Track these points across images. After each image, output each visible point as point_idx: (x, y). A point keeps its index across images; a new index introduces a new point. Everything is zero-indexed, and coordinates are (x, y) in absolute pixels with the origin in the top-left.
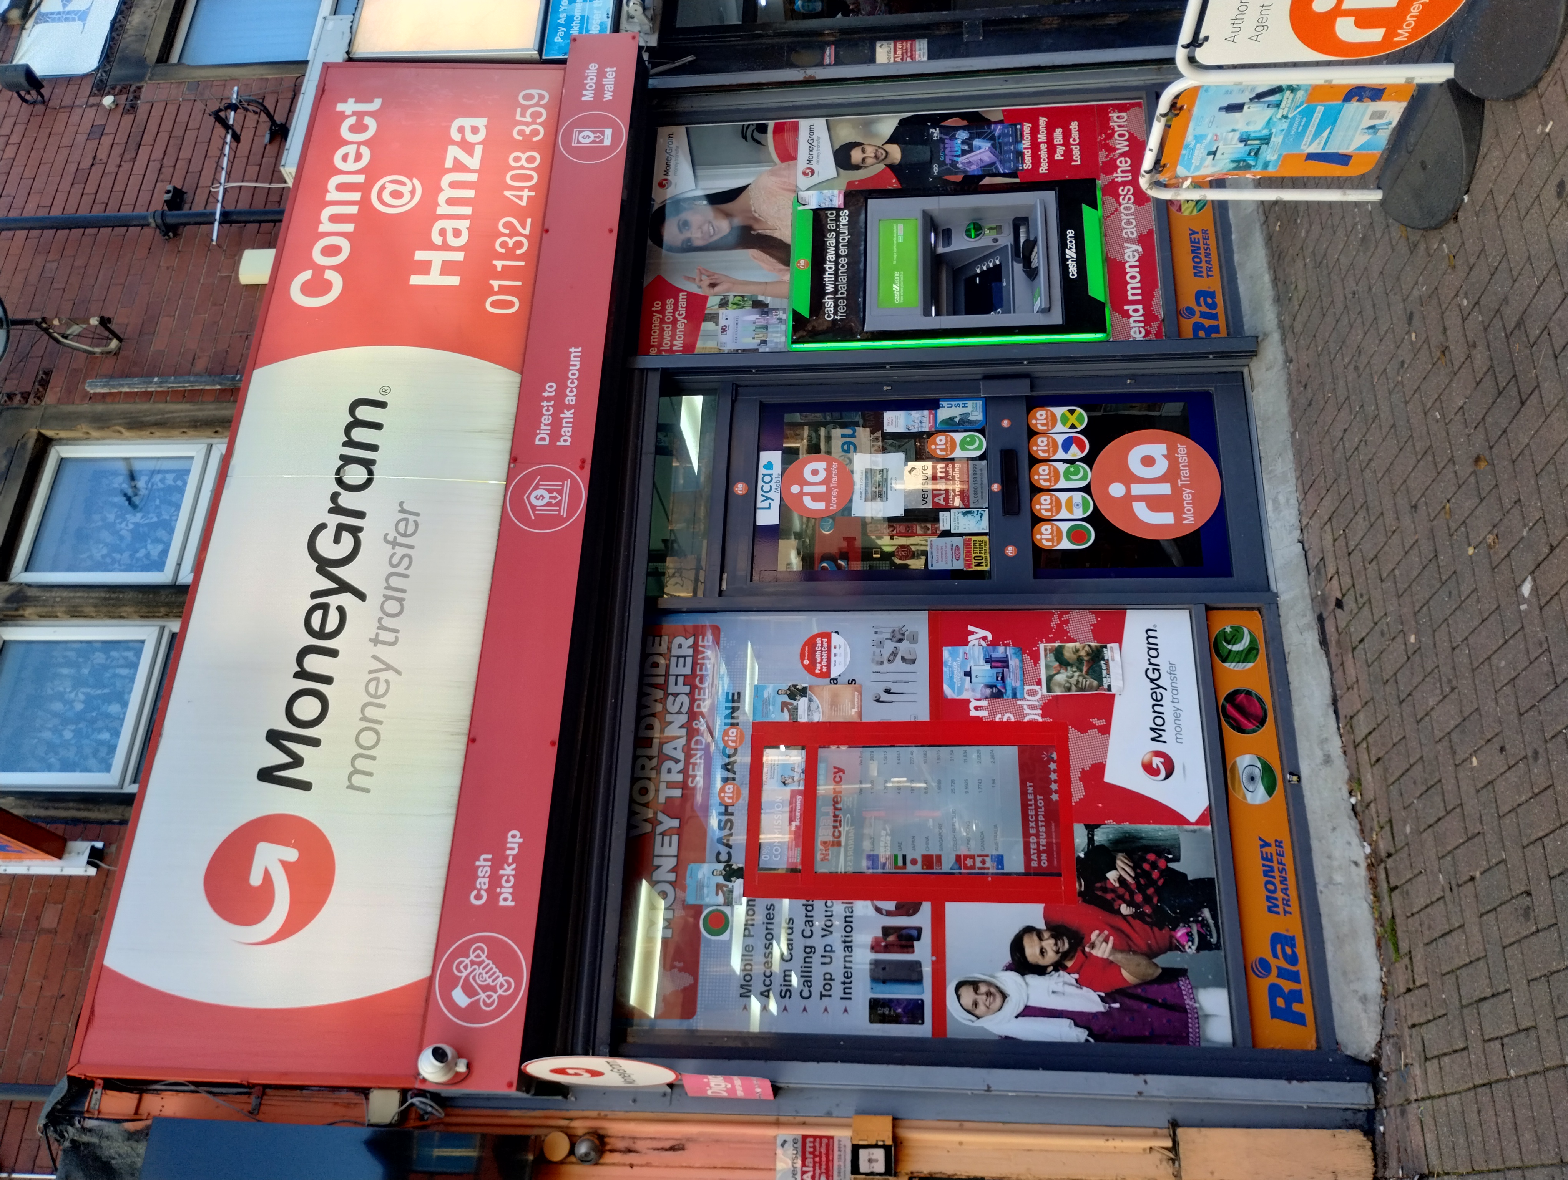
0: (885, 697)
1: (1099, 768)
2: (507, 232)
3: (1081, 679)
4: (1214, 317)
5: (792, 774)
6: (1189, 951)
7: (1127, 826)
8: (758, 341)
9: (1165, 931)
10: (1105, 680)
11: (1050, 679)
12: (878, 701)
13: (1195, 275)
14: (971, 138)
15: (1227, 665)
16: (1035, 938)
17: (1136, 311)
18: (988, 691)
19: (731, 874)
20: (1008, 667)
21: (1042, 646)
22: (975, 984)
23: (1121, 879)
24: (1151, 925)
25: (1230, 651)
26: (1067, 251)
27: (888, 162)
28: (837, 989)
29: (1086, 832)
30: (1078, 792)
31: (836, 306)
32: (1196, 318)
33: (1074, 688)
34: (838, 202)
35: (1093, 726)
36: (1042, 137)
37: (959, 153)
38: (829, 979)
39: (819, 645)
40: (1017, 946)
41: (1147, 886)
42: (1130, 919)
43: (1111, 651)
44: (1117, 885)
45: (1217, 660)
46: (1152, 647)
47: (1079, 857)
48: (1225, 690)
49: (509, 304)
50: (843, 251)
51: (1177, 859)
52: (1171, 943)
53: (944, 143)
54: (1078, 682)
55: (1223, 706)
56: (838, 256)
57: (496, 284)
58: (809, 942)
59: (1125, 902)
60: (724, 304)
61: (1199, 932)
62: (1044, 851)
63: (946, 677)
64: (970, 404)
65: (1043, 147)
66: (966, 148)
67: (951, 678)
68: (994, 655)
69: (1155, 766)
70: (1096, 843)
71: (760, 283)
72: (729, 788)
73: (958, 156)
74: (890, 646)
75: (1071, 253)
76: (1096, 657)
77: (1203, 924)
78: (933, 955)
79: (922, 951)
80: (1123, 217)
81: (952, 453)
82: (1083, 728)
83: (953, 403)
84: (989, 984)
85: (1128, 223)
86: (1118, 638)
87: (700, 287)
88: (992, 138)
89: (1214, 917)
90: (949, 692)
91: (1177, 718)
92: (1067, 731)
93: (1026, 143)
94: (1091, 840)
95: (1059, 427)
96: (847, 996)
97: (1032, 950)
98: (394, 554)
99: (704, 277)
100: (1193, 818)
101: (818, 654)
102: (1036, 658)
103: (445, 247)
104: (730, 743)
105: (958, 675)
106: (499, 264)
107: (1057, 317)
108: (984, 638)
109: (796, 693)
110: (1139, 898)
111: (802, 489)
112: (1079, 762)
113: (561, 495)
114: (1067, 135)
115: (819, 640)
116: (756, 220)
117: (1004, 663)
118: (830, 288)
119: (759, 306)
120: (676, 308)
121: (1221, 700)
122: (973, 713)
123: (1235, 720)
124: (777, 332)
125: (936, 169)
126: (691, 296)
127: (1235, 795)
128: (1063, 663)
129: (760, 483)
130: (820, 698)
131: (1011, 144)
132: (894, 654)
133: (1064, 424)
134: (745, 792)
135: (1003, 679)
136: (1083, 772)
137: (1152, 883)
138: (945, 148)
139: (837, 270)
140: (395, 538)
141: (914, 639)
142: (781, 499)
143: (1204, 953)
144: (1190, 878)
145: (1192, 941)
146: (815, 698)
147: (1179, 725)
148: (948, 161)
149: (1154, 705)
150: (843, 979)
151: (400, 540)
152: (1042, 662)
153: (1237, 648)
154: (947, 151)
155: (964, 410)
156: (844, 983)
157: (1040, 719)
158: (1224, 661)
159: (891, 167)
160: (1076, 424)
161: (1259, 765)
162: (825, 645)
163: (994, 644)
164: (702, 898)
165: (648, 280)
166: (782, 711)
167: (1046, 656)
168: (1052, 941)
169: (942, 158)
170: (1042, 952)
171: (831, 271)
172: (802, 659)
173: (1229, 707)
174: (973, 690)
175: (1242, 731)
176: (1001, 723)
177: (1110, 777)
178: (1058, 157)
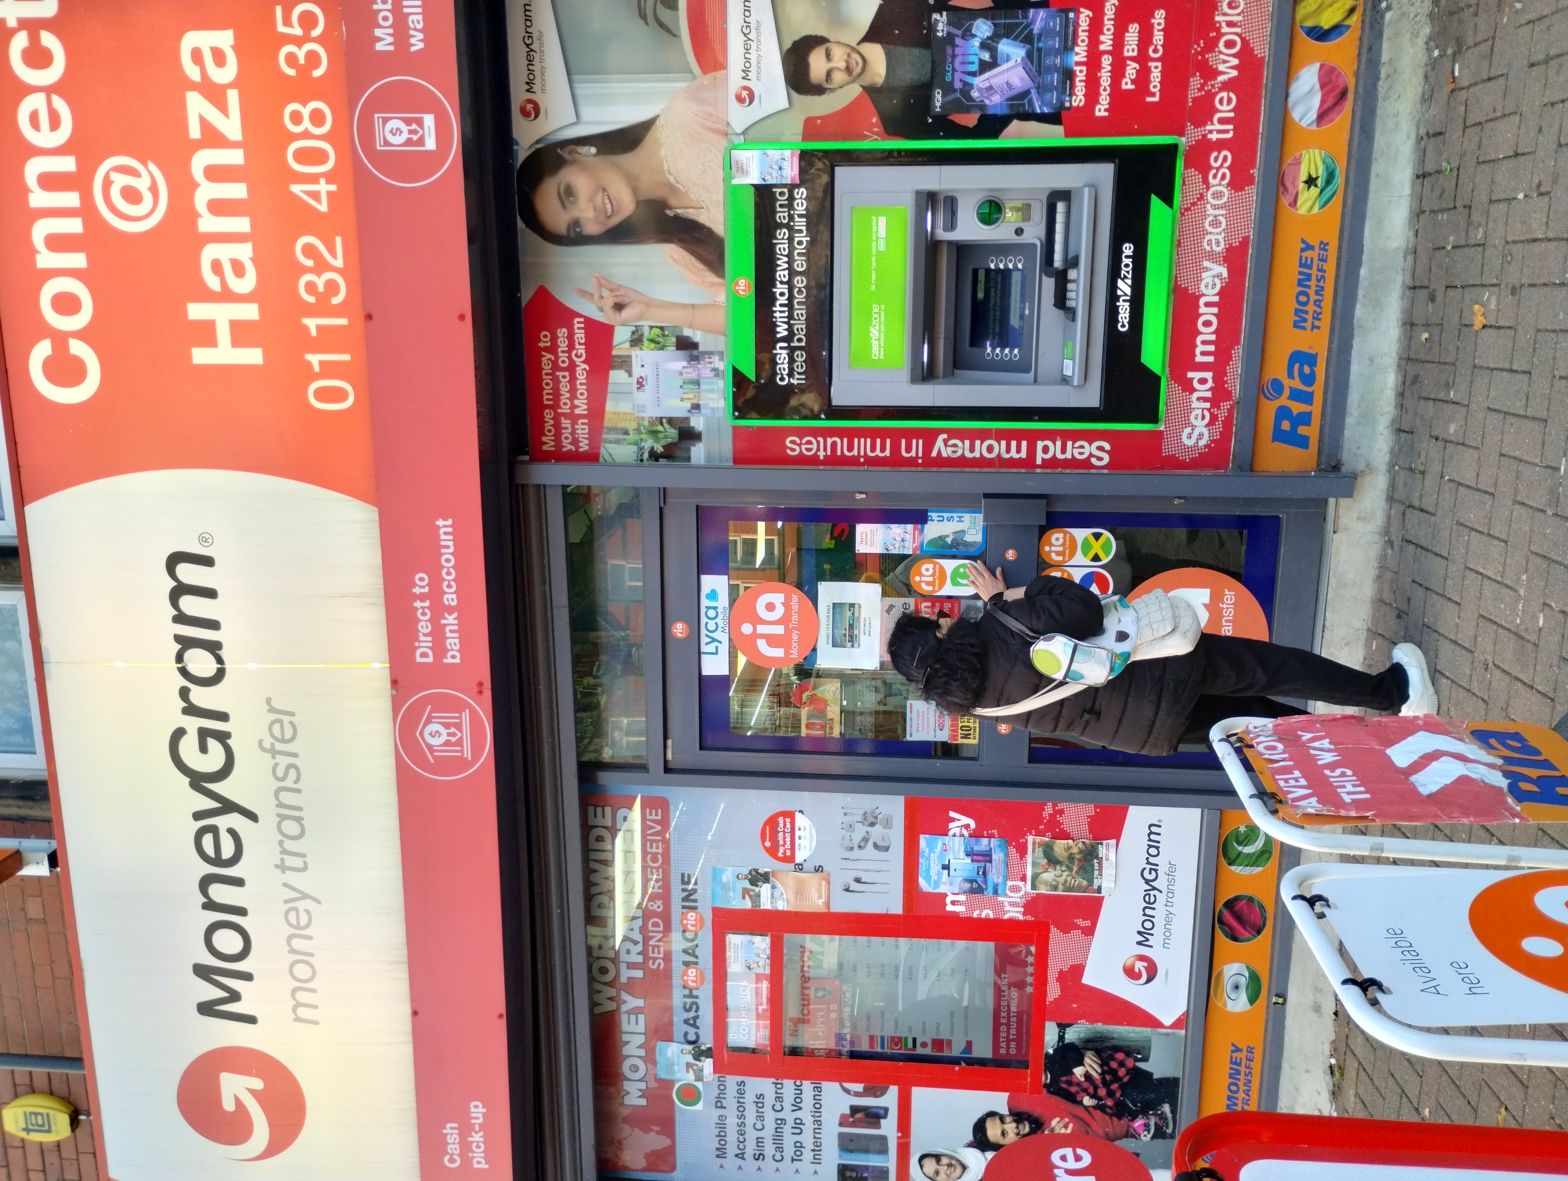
0: (854, 886)
1: (1078, 970)
2: (309, 263)
3: (1069, 879)
4: (1307, 398)
5: (757, 959)
6: (1144, 1138)
7: (1100, 1027)
8: (688, 405)
9: (1124, 1121)
10: (1095, 881)
11: (1035, 877)
12: (847, 890)
13: (1296, 325)
14: (996, 37)
15: (1233, 868)
16: (998, 1121)
17: (1203, 381)
18: (967, 886)
19: (699, 1055)
20: (990, 861)
21: (1030, 839)
22: (937, 1157)
23: (1087, 1076)
24: (1111, 1115)
25: (1240, 853)
26: (1120, 283)
27: (867, 80)
28: (808, 1155)
29: (1057, 1030)
30: (1053, 991)
31: (792, 360)
32: (1284, 400)
33: (1061, 887)
34: (791, 172)
35: (1077, 927)
36: (1106, 41)
37: (974, 68)
38: (799, 1147)
39: (781, 825)
40: (980, 1127)
41: (1112, 1082)
42: (1091, 1110)
43: (1107, 849)
44: (1083, 1079)
45: (1223, 861)
46: (1153, 844)
47: (1047, 1053)
48: (1227, 895)
49: (338, 395)
50: (800, 264)
51: (1145, 1059)
52: (1128, 1132)
53: (954, 46)
54: (1066, 881)
55: (1220, 912)
56: (792, 273)
57: (315, 359)
58: (780, 1115)
59: (1088, 1094)
60: (636, 341)
61: (1156, 1124)
62: (1013, 1040)
63: (922, 868)
64: (967, 517)
65: (1106, 62)
66: (986, 56)
67: (928, 870)
68: (977, 848)
69: (1137, 970)
70: (1066, 1041)
71: (684, 306)
72: (692, 972)
73: (973, 74)
74: (861, 831)
75: (1124, 287)
76: (1090, 856)
77: (1162, 1117)
78: (899, 1131)
79: (889, 1128)
80: (1210, 211)
81: (940, 588)
82: (1066, 928)
83: (946, 515)
84: (951, 1157)
85: (1215, 223)
86: (1115, 833)
87: (601, 310)
88: (1028, 39)
89: (1174, 1111)
90: (924, 884)
91: (1168, 923)
92: (1048, 931)
93: (1080, 53)
94: (1061, 1038)
95: (1079, 558)
96: (816, 1160)
97: (993, 1131)
98: (276, 765)
99: (606, 293)
100: (1168, 1021)
101: (781, 835)
102: (1022, 851)
103: (227, 296)
104: (689, 927)
105: (935, 867)
106: (312, 323)
107: (1091, 397)
108: (967, 826)
109: (757, 878)
110: (1102, 1092)
111: (755, 629)
112: (1056, 964)
113: (461, 731)
114: (1145, 39)
115: (781, 819)
116: (673, 189)
117: (987, 856)
118: (782, 331)
119: (685, 345)
120: (571, 346)
121: (1220, 906)
122: (950, 908)
123: (1231, 928)
124: (712, 391)
125: (938, 99)
126: (591, 325)
127: (1215, 1001)
128: (1052, 861)
129: (704, 620)
130: (785, 885)
131: (1057, 52)
132: (866, 840)
133: (1085, 554)
134: (709, 977)
135: (984, 873)
136: (1061, 973)
137: (1117, 1079)
138: (954, 56)
139: (791, 298)
140: (272, 745)
141: (888, 824)
142: (730, 640)
143: (1159, 1142)
144: (1155, 1077)
145: (1149, 1132)
146: (778, 884)
147: (1169, 930)
148: (958, 85)
149: (1145, 908)
150: (813, 1147)
151: (279, 746)
152: (1029, 858)
153: (1248, 850)
154: (958, 60)
155: (958, 527)
156: (814, 1150)
157: (1021, 917)
158: (1230, 864)
159: (870, 90)
160: (1101, 555)
161: (1247, 975)
162: (788, 826)
163: (976, 835)
164: (673, 1073)
165: (526, 295)
166: (744, 898)
167: (1034, 851)
168: (1014, 1125)
169: (948, 78)
170: (1003, 1134)
171: (783, 300)
172: (763, 840)
173: (1226, 913)
174: (951, 884)
175: (1235, 938)
176: (979, 920)
177: (1088, 979)
178: (1127, 85)
